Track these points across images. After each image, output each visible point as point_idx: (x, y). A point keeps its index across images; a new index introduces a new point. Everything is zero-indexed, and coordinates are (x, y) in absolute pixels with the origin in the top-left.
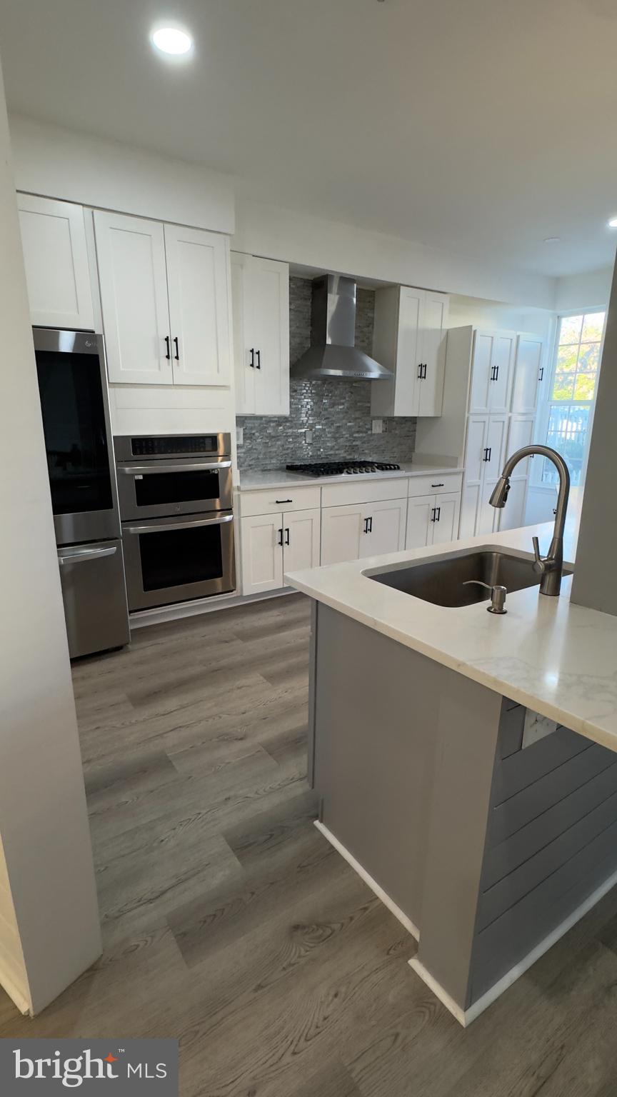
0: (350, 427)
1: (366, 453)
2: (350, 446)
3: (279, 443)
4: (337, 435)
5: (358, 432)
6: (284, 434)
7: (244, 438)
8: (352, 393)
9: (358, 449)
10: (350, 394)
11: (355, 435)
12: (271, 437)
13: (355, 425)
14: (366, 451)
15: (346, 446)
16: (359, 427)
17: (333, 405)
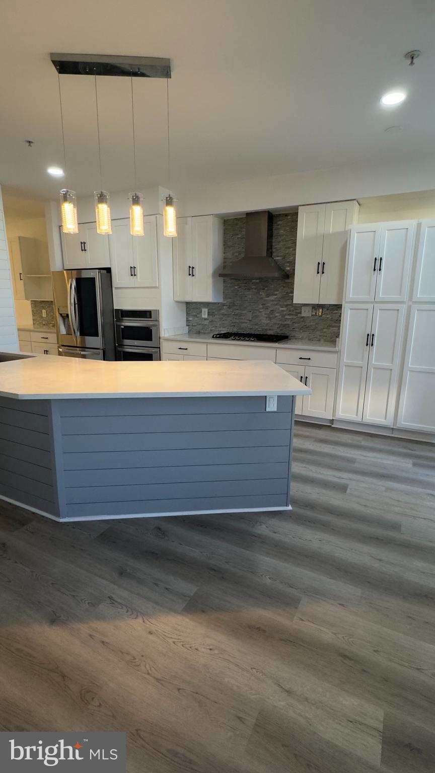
0: (282, 311)
1: (296, 331)
2: (281, 324)
3: (230, 318)
4: (271, 316)
5: (289, 315)
6: (233, 314)
7: (208, 314)
8: (284, 287)
9: (289, 327)
10: (282, 287)
11: (286, 317)
12: (224, 315)
13: (287, 309)
14: (297, 329)
15: (279, 324)
16: (290, 311)
17: (268, 295)
